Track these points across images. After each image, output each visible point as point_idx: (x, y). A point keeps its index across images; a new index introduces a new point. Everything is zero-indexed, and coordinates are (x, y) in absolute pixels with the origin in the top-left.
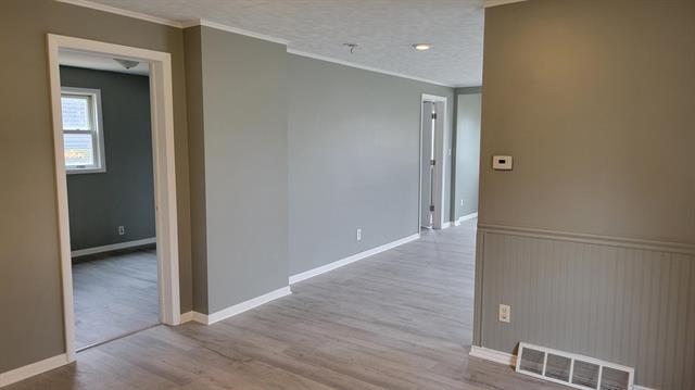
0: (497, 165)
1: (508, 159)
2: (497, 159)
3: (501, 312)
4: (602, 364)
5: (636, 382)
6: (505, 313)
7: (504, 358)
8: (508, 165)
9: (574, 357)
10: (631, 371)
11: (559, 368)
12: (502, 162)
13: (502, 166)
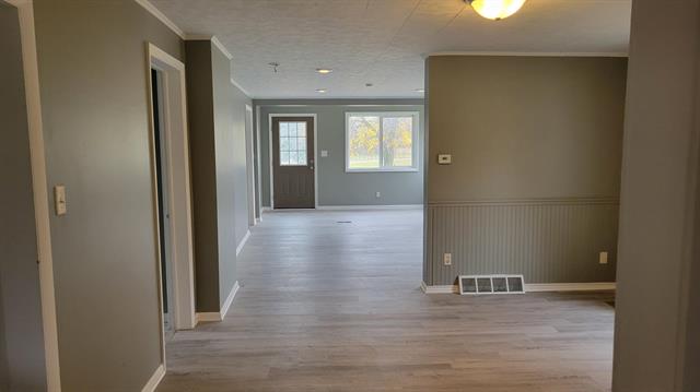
0: (441, 161)
1: (449, 156)
2: (441, 157)
3: (446, 259)
4: (507, 276)
5: (526, 282)
6: (448, 259)
7: (448, 289)
8: (448, 161)
9: (491, 277)
10: (522, 276)
11: (484, 285)
12: (444, 159)
13: (444, 162)
